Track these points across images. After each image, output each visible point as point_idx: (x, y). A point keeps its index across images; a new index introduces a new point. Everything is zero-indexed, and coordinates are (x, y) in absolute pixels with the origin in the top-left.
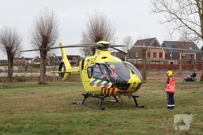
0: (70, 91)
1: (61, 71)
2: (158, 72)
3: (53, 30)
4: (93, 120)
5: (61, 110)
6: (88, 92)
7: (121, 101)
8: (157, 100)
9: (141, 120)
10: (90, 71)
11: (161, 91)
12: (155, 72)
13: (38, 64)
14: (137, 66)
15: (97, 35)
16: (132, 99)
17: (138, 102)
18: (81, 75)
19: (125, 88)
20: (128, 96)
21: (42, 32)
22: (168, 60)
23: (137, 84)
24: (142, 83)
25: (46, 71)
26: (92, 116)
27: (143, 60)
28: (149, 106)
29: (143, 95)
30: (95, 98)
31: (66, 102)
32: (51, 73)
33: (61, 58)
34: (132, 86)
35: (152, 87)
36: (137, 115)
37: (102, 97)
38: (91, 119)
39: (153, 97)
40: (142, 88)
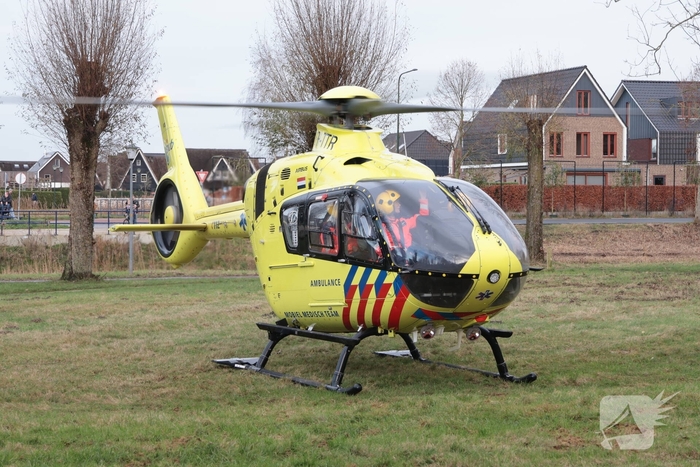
0: (203, 311)
1: (162, 222)
2: (598, 222)
3: (124, 34)
4: (307, 442)
5: (163, 395)
6: (283, 316)
7: (434, 353)
8: (595, 348)
9: (524, 440)
10: (293, 221)
11: (613, 305)
12: (583, 223)
13: (57, 189)
14: (503, 196)
15: (323, 59)
16: (483, 344)
17: (507, 360)
18: (254, 238)
19: (450, 294)
20: (466, 330)
21: (73, 46)
22: (642, 167)
23: (504, 280)
24: (524, 274)
25: (95, 220)
26: (305, 422)
27: (528, 169)
28: (558, 377)
29: (531, 325)
30: (315, 343)
31: (187, 358)
32: (120, 229)
33: (160, 163)
34: (480, 285)
35: (572, 288)
36: (506, 417)
37: (346, 336)
38: (298, 437)
39: (578, 332)
40: (526, 294)
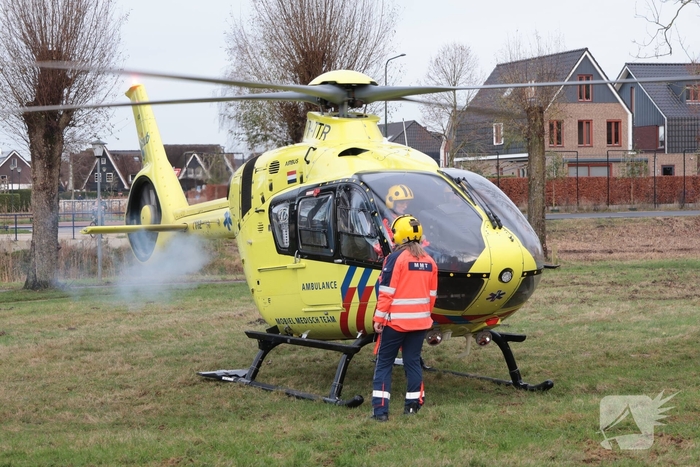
0: (182, 320)
1: (139, 223)
2: (603, 217)
5: (146, 412)
6: (274, 323)
9: (550, 455)
10: (284, 220)
11: (627, 305)
12: (587, 218)
13: (15, 191)
15: (306, 44)
16: (494, 350)
18: (240, 240)
19: (458, 296)
20: (475, 334)
21: (32, 33)
22: (650, 157)
23: (517, 278)
24: (539, 272)
25: (60, 224)
26: (306, 438)
27: (528, 160)
29: (543, 328)
30: (307, 352)
31: (169, 371)
32: (92, 231)
33: (129, 162)
34: (491, 285)
35: (581, 287)
37: (341, 342)
38: (300, 455)
39: (593, 335)
